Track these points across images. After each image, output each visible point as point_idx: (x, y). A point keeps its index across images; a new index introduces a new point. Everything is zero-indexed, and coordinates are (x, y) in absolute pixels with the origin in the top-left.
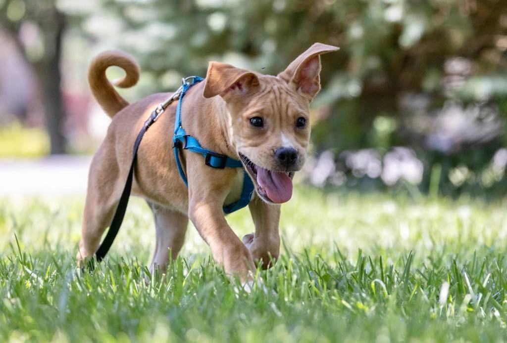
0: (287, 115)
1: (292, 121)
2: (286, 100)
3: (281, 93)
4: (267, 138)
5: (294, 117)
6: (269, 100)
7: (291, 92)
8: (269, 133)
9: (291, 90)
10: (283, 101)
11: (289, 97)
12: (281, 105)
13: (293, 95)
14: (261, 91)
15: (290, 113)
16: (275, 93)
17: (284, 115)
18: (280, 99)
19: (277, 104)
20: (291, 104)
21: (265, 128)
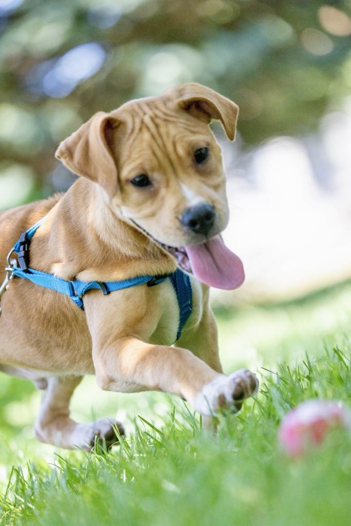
0: (179, 157)
1: (188, 161)
2: (168, 133)
3: (157, 126)
4: (163, 199)
5: (188, 154)
6: (145, 145)
7: (172, 116)
8: (163, 191)
9: (173, 114)
10: (165, 137)
11: (171, 127)
12: (164, 145)
13: (177, 120)
14: (129, 131)
15: (181, 151)
16: (148, 129)
17: (173, 156)
18: (160, 135)
19: (158, 146)
20: (177, 137)
21: (156, 185)
